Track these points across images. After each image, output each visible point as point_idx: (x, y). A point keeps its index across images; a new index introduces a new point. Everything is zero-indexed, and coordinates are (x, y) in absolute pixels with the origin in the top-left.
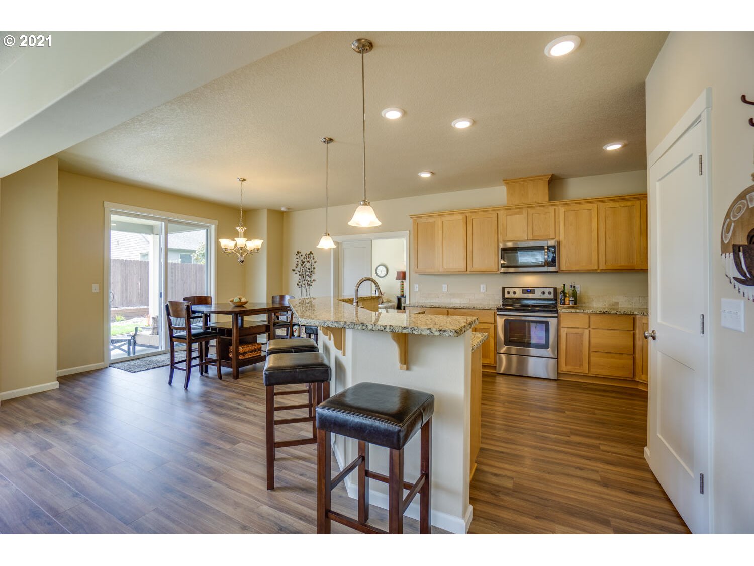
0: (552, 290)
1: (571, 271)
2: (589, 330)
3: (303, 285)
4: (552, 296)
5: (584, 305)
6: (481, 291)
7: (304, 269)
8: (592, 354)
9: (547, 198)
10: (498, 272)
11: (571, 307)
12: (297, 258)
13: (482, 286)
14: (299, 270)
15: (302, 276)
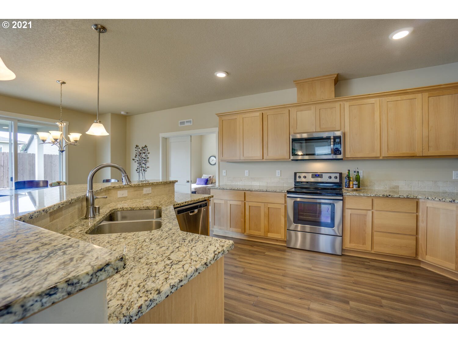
0: (338, 175)
1: (354, 159)
2: (372, 212)
3: (140, 171)
4: (337, 180)
5: (366, 188)
6: (277, 176)
7: (141, 158)
8: (375, 233)
9: (333, 95)
10: (290, 160)
11: (355, 190)
12: (136, 150)
13: (277, 171)
14: (138, 160)
15: (140, 164)
